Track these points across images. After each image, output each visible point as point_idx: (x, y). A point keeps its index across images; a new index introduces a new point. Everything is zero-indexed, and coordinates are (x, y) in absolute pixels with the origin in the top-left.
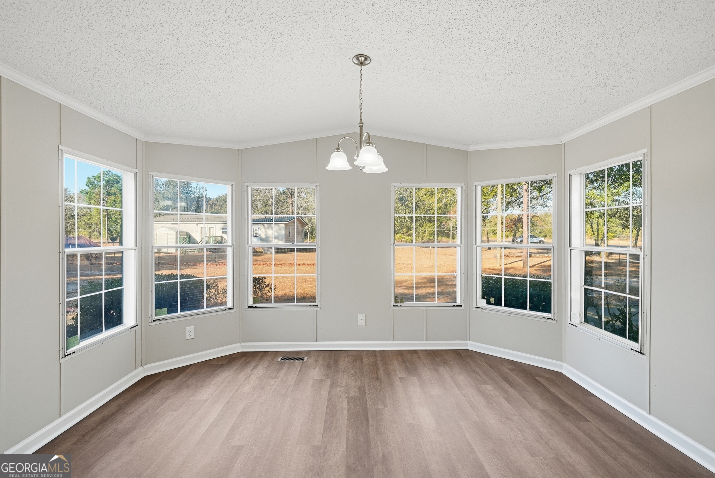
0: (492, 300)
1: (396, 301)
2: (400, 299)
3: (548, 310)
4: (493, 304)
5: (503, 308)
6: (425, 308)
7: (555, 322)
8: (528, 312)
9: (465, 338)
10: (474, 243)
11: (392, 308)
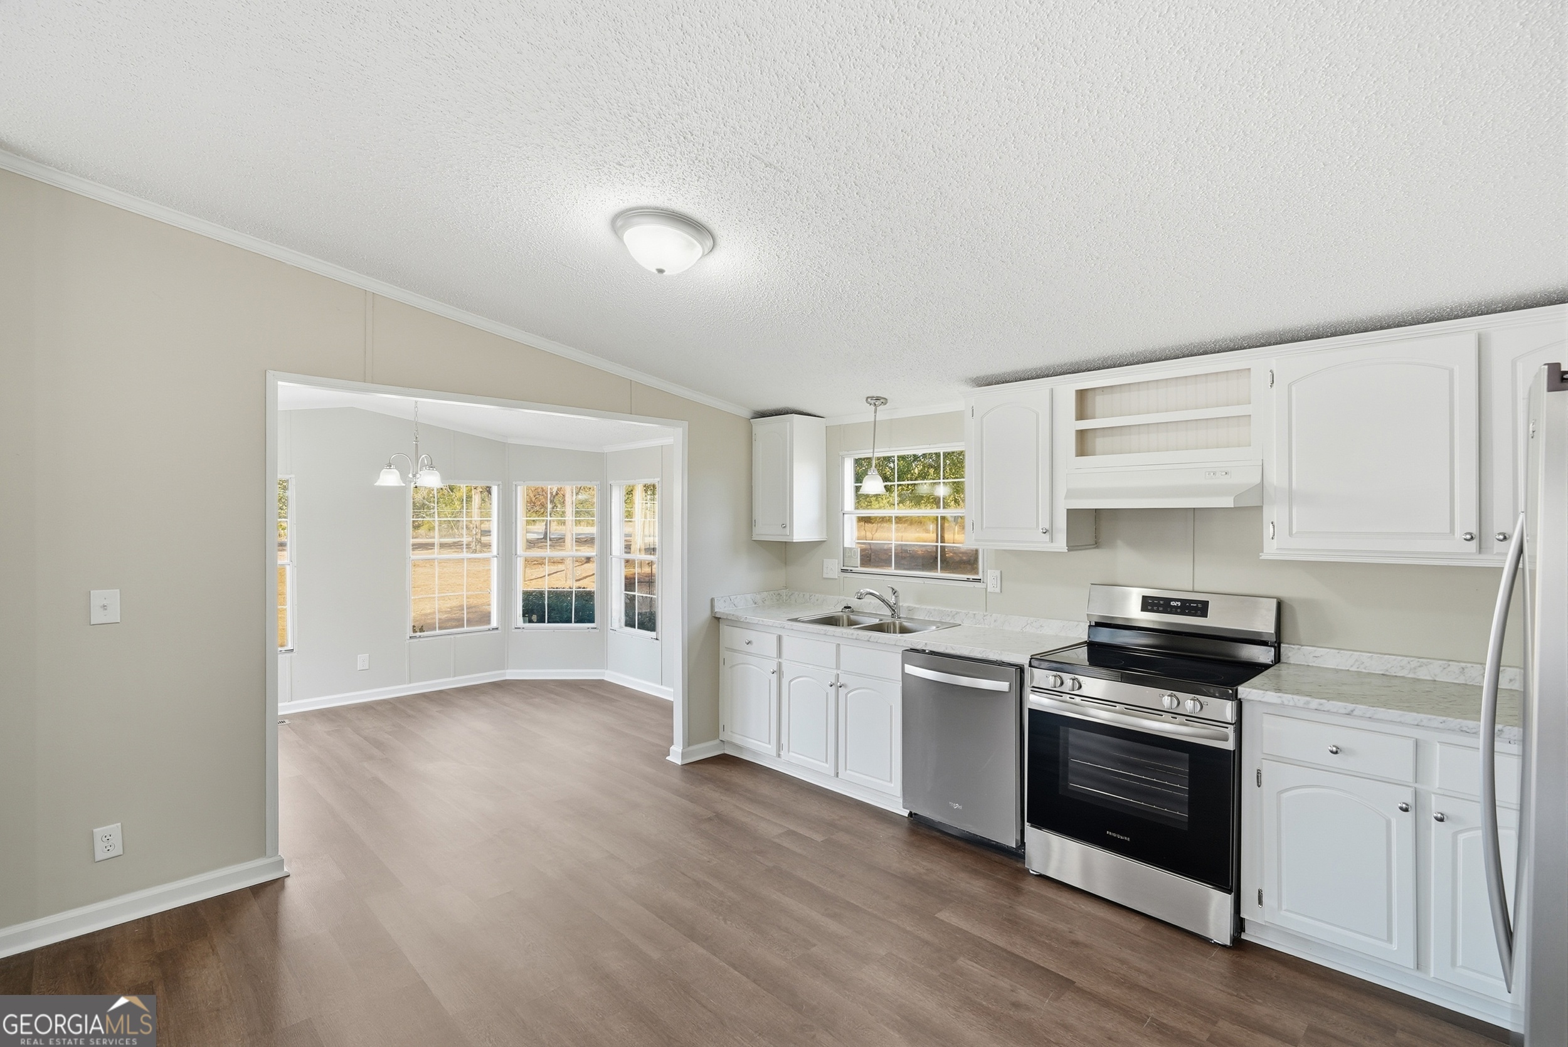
0: (534, 617)
1: (414, 631)
2: (419, 629)
3: (592, 621)
4: (536, 623)
5: (546, 625)
6: (452, 637)
7: (598, 630)
8: (573, 625)
9: (502, 666)
10: (514, 553)
11: (407, 641)
